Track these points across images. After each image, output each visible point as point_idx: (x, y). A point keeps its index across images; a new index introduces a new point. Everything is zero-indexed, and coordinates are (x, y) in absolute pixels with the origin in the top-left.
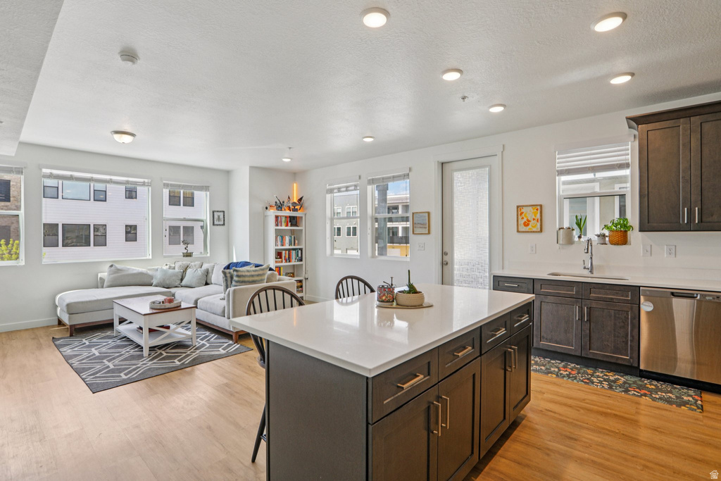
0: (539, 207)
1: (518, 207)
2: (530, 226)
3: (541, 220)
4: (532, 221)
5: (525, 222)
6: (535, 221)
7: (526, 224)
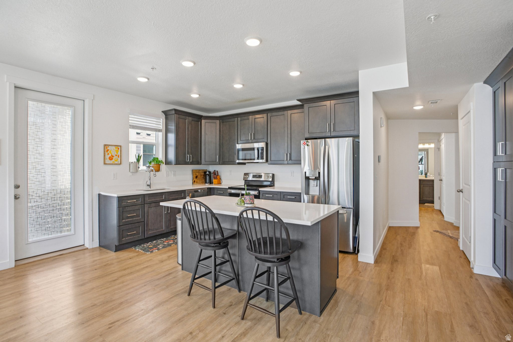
0: (119, 147)
1: (105, 145)
2: (113, 160)
3: (121, 156)
4: (115, 157)
6: (117, 157)
7: (111, 159)
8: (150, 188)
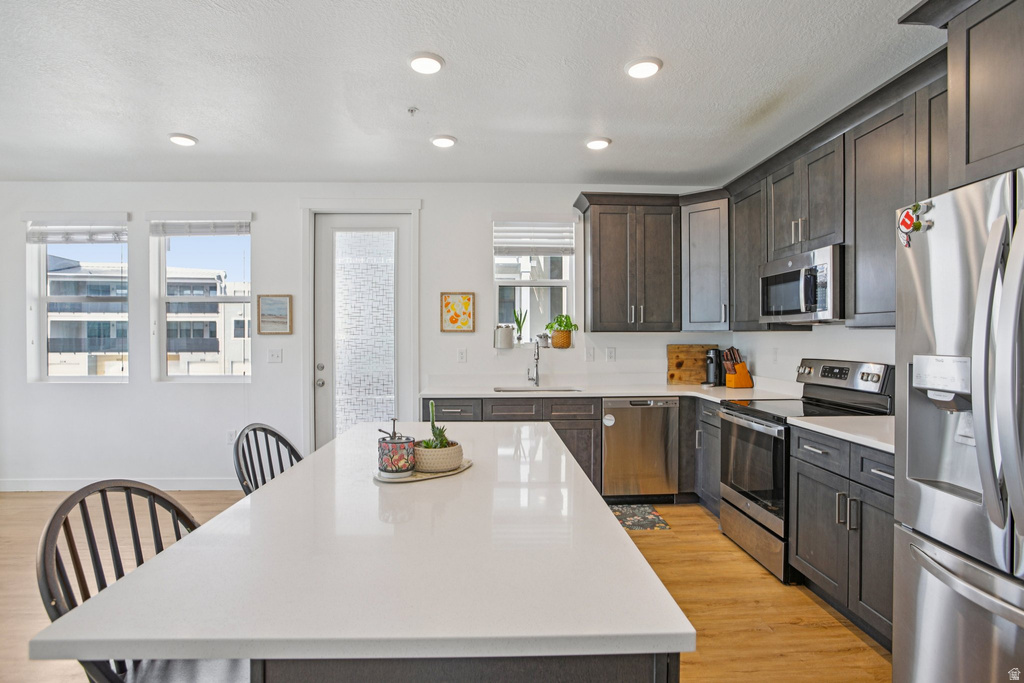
0: (471, 297)
1: (442, 294)
2: (459, 323)
3: (474, 314)
4: (462, 316)
5: (452, 318)
6: (466, 316)
7: (454, 320)
8: (537, 384)
